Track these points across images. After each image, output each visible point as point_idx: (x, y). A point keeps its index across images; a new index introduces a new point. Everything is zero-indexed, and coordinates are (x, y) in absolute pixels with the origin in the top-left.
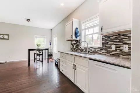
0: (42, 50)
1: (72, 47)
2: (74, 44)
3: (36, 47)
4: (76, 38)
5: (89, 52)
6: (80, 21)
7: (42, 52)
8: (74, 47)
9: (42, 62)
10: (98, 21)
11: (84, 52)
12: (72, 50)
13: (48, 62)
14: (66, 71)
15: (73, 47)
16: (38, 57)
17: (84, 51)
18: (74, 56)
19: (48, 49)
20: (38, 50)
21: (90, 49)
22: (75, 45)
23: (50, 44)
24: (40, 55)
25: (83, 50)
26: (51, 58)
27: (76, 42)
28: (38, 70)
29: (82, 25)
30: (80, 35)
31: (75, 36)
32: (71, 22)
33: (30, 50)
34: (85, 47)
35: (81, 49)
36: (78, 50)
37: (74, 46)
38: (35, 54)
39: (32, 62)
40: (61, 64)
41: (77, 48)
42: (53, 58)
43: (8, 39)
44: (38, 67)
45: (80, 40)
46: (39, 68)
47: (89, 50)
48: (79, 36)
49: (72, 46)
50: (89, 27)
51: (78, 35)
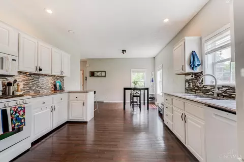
0: (140, 90)
1: (187, 86)
2: (190, 80)
3: (132, 86)
4: (193, 69)
5: (218, 95)
6: (201, 39)
7: (139, 93)
8: (191, 86)
9: (140, 106)
10: (229, 37)
11: (211, 95)
12: (188, 90)
13: (148, 109)
14: (172, 123)
15: (189, 85)
16: (135, 99)
17: (210, 93)
18: (183, 100)
19: (147, 89)
20: (135, 89)
21: (224, 89)
22: (193, 82)
23: (153, 81)
24: (137, 96)
25: (208, 91)
26: (153, 103)
27: (192, 76)
28: (134, 116)
29: (206, 45)
30: (202, 63)
31: (191, 66)
32: (182, 43)
33: (125, 89)
34: (211, 86)
35: (204, 88)
36: (199, 91)
37: (191, 84)
38: (131, 94)
39: (128, 106)
40: (166, 112)
41: (196, 88)
42: (156, 103)
43: (105, 76)
44: (135, 113)
45: (201, 73)
46: (136, 115)
47: (220, 92)
48: (198, 65)
49: (187, 83)
50: (221, 47)
51: (197, 63)
